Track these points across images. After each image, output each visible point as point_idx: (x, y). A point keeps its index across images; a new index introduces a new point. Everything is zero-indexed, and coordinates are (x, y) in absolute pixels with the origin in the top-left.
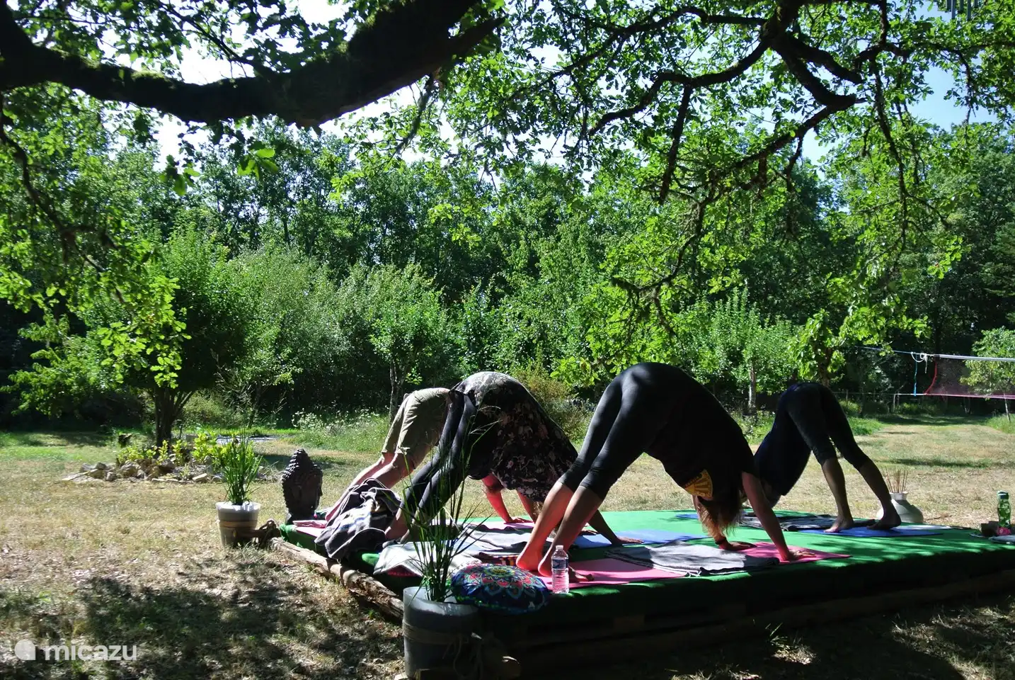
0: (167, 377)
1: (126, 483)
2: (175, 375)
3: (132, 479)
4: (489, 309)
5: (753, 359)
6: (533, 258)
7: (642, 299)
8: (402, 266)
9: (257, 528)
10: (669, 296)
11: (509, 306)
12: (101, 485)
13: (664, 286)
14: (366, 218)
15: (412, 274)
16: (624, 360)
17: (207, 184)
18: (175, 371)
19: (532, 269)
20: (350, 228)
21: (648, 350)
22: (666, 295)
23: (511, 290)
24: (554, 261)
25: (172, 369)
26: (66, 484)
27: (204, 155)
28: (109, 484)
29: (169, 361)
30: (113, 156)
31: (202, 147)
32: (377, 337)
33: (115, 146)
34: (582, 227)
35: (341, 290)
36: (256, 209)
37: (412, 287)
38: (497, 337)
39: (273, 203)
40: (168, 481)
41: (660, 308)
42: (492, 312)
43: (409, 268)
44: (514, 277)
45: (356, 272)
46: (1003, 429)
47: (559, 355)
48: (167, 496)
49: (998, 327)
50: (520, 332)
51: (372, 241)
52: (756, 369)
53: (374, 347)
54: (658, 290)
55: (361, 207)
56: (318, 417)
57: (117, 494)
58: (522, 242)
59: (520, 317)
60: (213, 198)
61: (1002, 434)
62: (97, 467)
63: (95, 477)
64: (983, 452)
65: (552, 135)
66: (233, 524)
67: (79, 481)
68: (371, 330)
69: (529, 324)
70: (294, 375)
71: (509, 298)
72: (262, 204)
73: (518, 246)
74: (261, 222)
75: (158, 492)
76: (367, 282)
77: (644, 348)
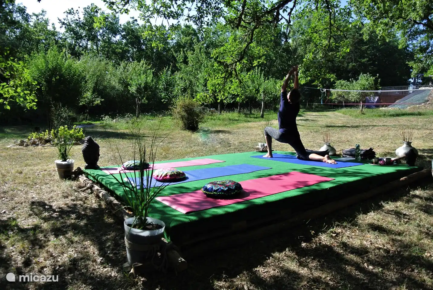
0: (32, 105)
1: (31, 147)
2: (35, 103)
3: (34, 145)
4: (171, 76)
5: (264, 92)
6: (186, 58)
7: (230, 69)
8: (139, 61)
9: (73, 171)
10: (240, 67)
11: (178, 75)
12: (22, 149)
13: (238, 63)
14: (126, 45)
15: (143, 64)
16: (222, 93)
17: (68, 34)
18: (35, 102)
19: (186, 62)
20: (120, 48)
21: (231, 89)
22: (239, 67)
23: (178, 70)
24: (193, 59)
25: (33, 101)
26: (8, 148)
27: (65, 23)
28: (25, 148)
29: (32, 97)
30: (32, 24)
31: (64, 20)
32: (130, 87)
33: (32, 20)
34: (202, 46)
35: (118, 70)
36: (86, 42)
37: (143, 69)
38: (174, 86)
39: (92, 40)
40: (49, 146)
41: (236, 73)
42: (172, 77)
43: (142, 62)
44: (179, 65)
45: (123, 64)
46: (343, 113)
47: (196, 92)
48: (46, 153)
49: (340, 79)
50: (182, 84)
51: (128, 53)
52: (265, 94)
53: (130, 91)
54: (236, 65)
55: (124, 41)
56: (110, 117)
57: (26, 153)
58: (182, 52)
59: (182, 78)
60: (70, 38)
61: (343, 115)
62: (20, 142)
63: (20, 146)
64: (340, 122)
65: (191, 2)
66: (63, 170)
67: (13, 148)
68: (129, 85)
69: (185, 81)
70: (101, 102)
71: (178, 72)
72: (88, 40)
73: (180, 53)
74: (88, 47)
75: (43, 150)
76: (127, 68)
77: (230, 88)
